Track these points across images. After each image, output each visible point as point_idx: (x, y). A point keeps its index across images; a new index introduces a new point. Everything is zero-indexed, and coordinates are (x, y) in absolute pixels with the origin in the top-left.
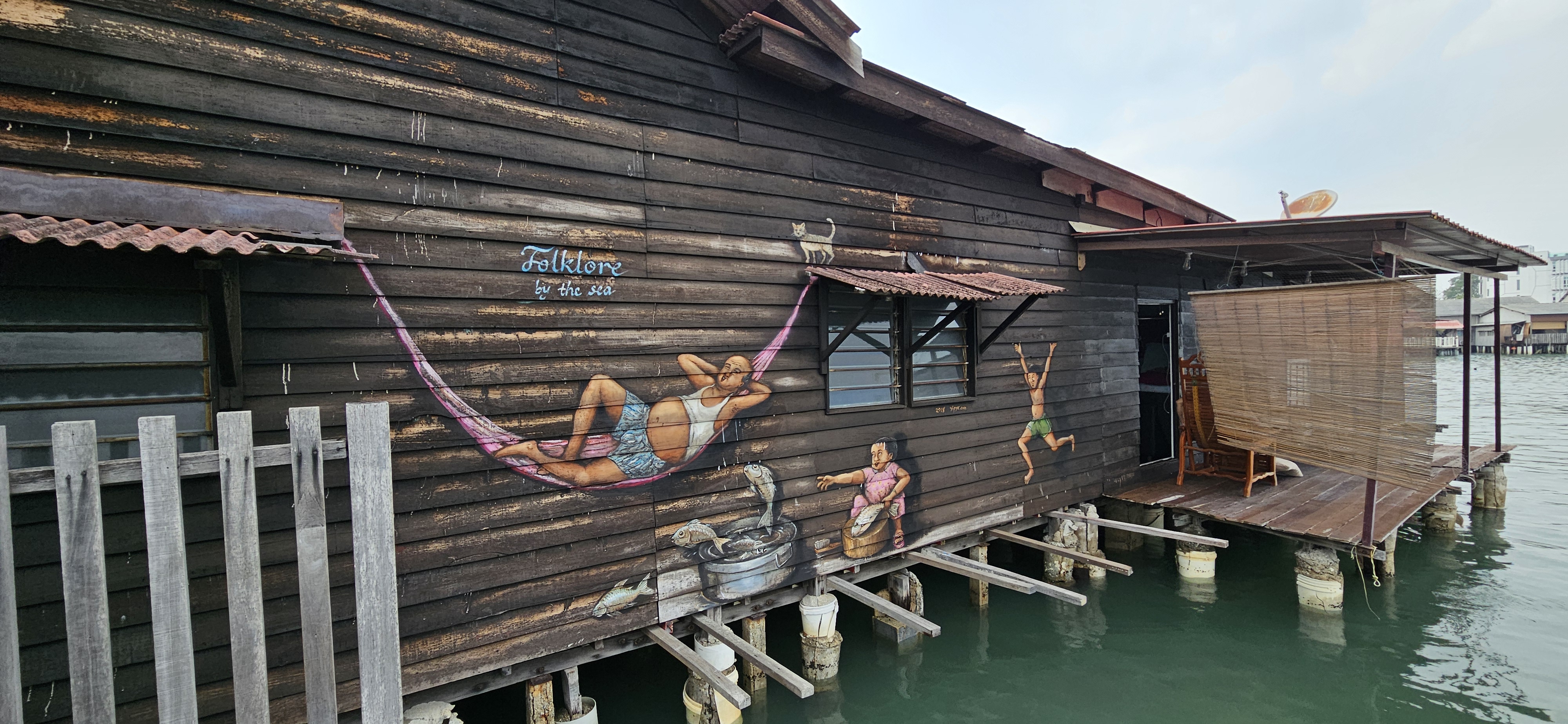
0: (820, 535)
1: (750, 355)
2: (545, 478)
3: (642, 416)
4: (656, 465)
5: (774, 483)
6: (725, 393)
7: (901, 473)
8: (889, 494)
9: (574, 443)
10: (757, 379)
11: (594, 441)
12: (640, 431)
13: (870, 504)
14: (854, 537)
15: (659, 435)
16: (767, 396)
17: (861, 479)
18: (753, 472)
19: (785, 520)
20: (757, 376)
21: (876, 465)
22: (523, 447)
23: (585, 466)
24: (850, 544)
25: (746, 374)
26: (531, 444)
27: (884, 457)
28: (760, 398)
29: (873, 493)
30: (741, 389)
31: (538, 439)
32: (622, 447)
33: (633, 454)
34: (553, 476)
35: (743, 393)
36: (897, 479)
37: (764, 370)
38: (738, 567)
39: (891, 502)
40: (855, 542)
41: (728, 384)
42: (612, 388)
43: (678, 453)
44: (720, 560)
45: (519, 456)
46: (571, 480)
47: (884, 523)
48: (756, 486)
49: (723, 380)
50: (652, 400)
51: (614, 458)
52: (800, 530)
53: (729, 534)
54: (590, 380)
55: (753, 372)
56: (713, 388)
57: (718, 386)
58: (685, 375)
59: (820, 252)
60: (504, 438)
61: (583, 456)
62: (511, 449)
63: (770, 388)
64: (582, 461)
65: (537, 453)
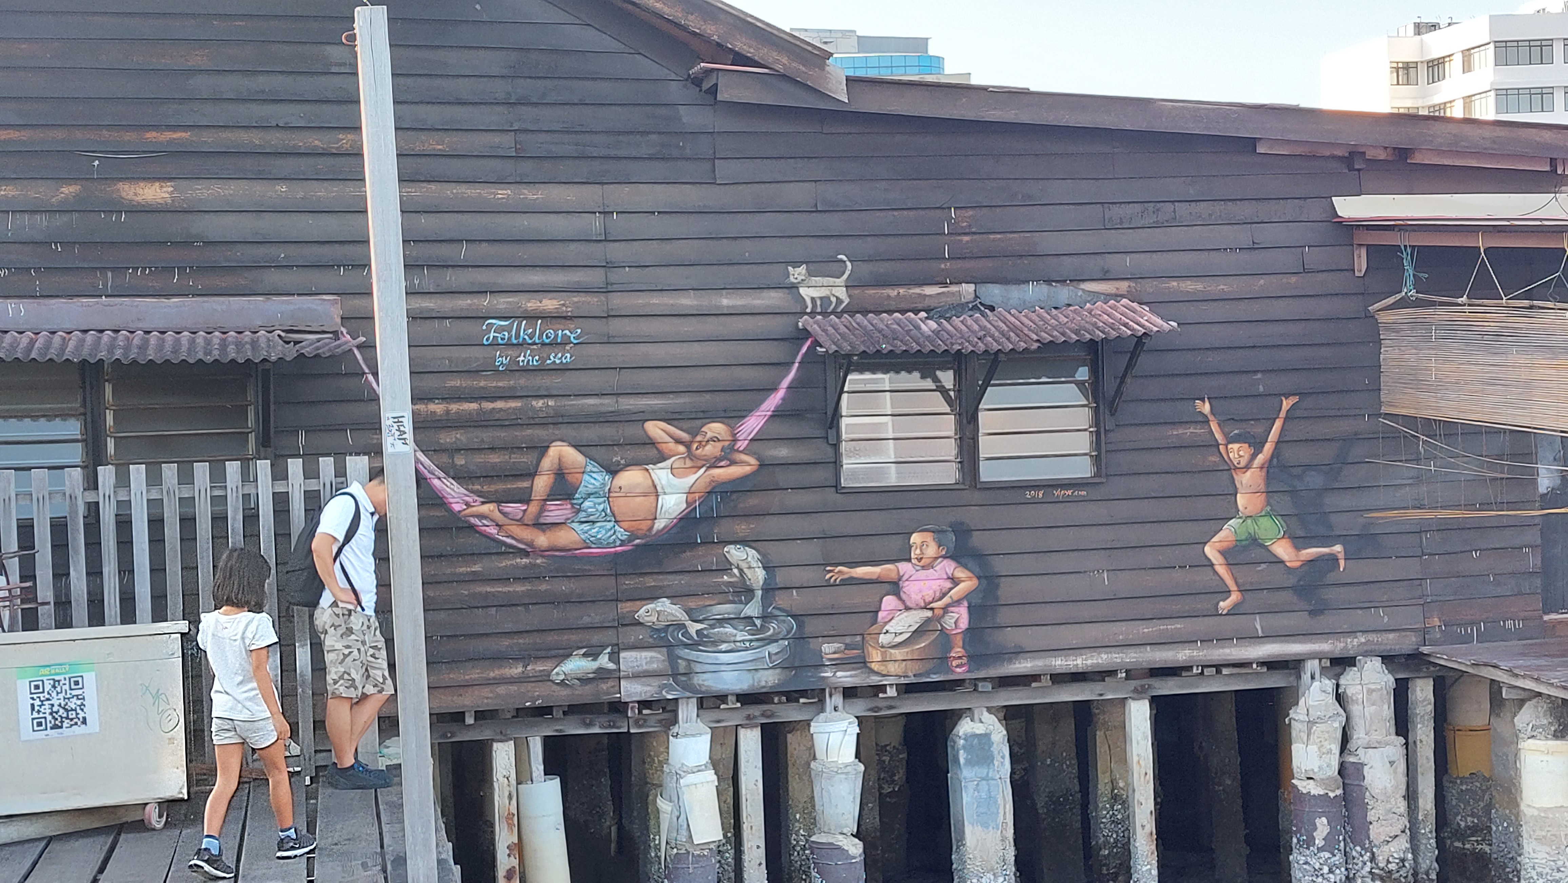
0: (829, 637)
1: (731, 422)
2: (504, 539)
3: (604, 485)
4: (619, 536)
5: (764, 568)
6: (700, 463)
7: (961, 573)
8: (940, 599)
9: (533, 508)
10: (741, 449)
11: (553, 508)
12: (602, 500)
13: (908, 609)
14: (883, 647)
15: (621, 505)
16: (755, 468)
17: (894, 576)
18: (735, 553)
19: (777, 613)
20: (742, 445)
21: (920, 560)
22: (486, 508)
23: (544, 531)
24: (875, 656)
25: (727, 443)
26: (491, 506)
27: (932, 550)
28: (747, 469)
29: (913, 596)
30: (720, 459)
31: (499, 502)
32: (583, 514)
33: (594, 522)
34: (513, 538)
35: (722, 464)
36: (955, 582)
37: (750, 438)
38: (717, 659)
39: (945, 609)
40: (884, 654)
41: (703, 453)
42: (572, 456)
43: (645, 525)
44: (694, 646)
45: (481, 516)
46: (530, 544)
47: (933, 636)
48: (741, 571)
49: (697, 449)
50: (613, 468)
51: (575, 525)
52: (800, 626)
53: (705, 619)
54: (548, 447)
55: (735, 440)
56: (684, 458)
57: (690, 455)
58: (652, 443)
59: (828, 298)
60: (467, 499)
61: (542, 521)
62: (474, 509)
63: (757, 459)
64: (539, 525)
65: (497, 515)
